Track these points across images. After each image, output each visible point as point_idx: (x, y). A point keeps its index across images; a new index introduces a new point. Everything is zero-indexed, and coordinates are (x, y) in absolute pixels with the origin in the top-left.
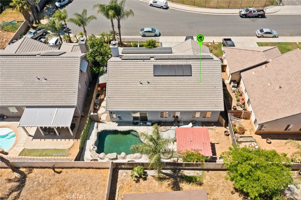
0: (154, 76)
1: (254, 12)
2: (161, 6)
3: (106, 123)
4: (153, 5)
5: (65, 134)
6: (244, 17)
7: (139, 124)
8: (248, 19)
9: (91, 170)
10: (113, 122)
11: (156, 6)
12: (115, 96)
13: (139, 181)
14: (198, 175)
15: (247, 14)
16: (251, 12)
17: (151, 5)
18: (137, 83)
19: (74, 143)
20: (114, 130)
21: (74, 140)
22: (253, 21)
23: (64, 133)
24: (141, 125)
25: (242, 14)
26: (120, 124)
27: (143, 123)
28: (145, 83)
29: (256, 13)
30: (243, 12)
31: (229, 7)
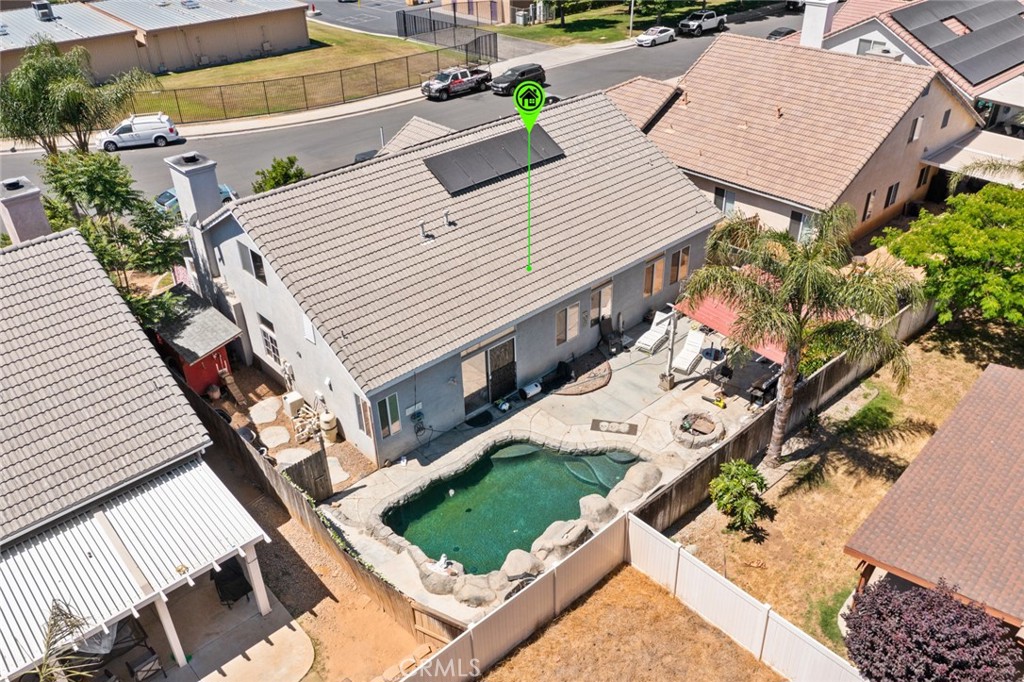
0: (454, 195)
1: (464, 75)
2: (157, 138)
3: (365, 486)
4: (119, 145)
5: (214, 638)
6: (445, 96)
7: (496, 414)
8: (457, 101)
9: (553, 632)
10: (392, 463)
11: (133, 144)
12: (363, 322)
13: (762, 530)
14: (870, 399)
15: (449, 85)
16: (455, 77)
17: (111, 147)
18: (415, 241)
19: (308, 633)
20: (429, 485)
21: (294, 623)
22: (477, 99)
23: (208, 635)
24: (507, 415)
25: (437, 91)
26: (425, 453)
27: (508, 401)
28: (442, 231)
29: (469, 78)
30: (436, 85)
31: (378, 93)
